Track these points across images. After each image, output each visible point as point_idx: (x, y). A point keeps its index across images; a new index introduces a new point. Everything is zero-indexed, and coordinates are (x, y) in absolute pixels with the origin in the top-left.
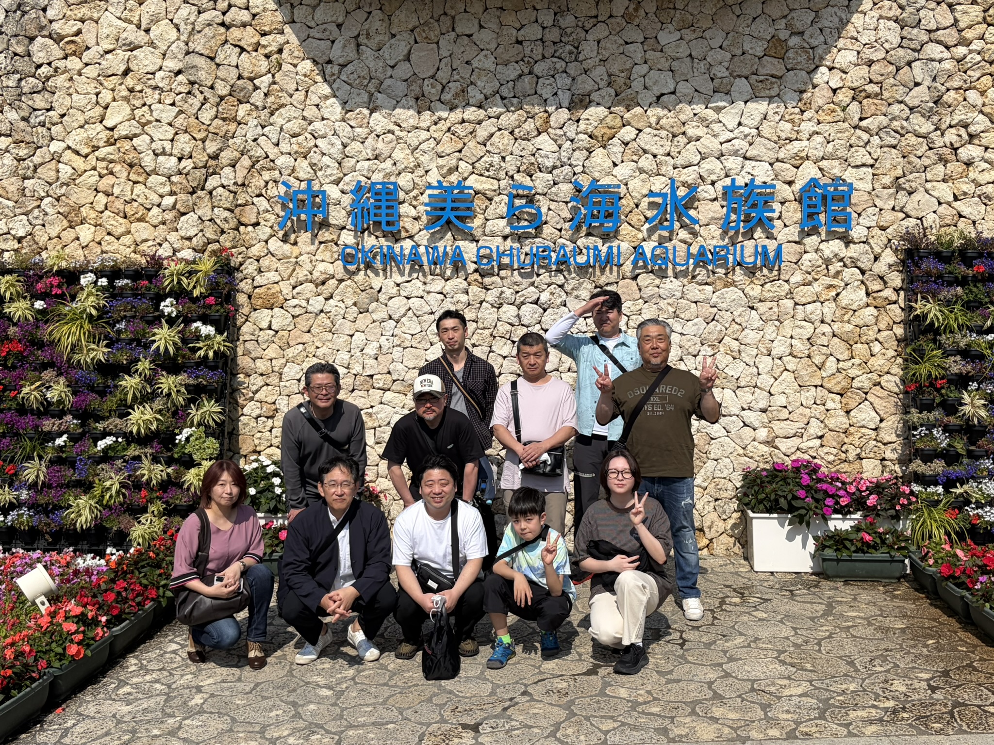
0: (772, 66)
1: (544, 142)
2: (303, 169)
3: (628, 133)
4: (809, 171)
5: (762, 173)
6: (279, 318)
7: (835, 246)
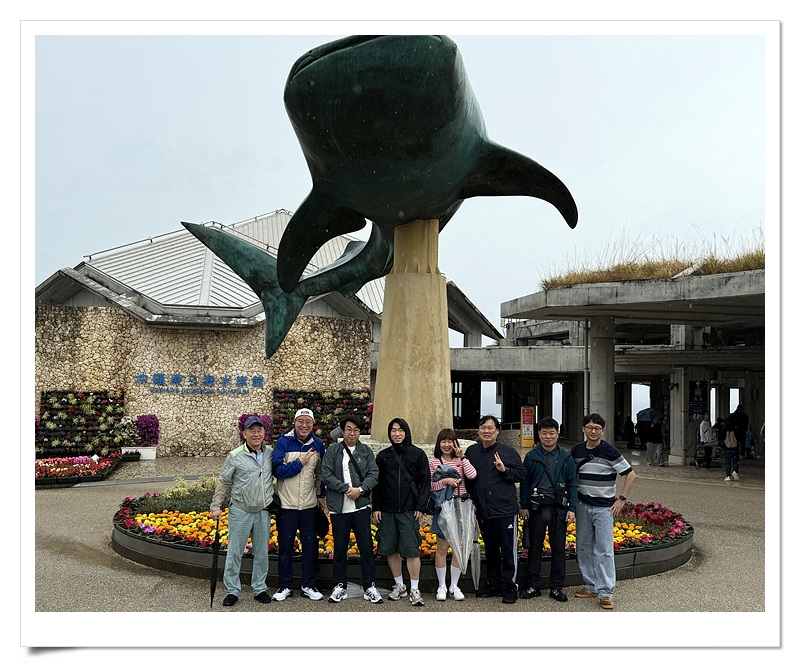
0: (247, 351)
1: (198, 366)
2: (142, 370)
3: (216, 364)
4: (255, 374)
5: (245, 374)
6: (135, 404)
7: (260, 390)
